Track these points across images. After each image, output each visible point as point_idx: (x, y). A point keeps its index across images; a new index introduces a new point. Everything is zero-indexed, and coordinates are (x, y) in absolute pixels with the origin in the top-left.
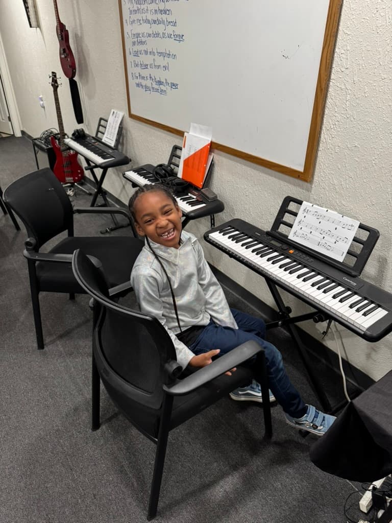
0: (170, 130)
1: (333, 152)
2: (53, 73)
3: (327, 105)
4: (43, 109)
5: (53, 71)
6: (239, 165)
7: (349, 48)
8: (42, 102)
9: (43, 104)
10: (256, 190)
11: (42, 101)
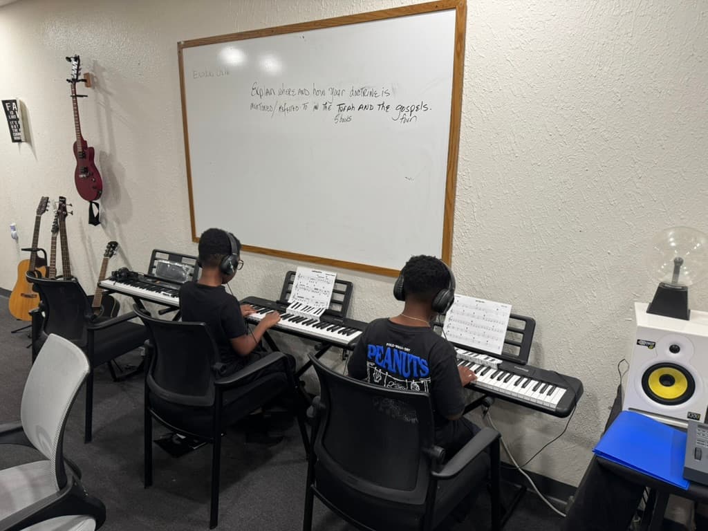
0: (263, 251)
1: (467, 256)
2: (61, 198)
3: (455, 217)
4: (14, 240)
5: (61, 195)
6: (361, 278)
7: (470, 171)
8: (14, 232)
9: (16, 234)
10: (384, 301)
11: (15, 230)
